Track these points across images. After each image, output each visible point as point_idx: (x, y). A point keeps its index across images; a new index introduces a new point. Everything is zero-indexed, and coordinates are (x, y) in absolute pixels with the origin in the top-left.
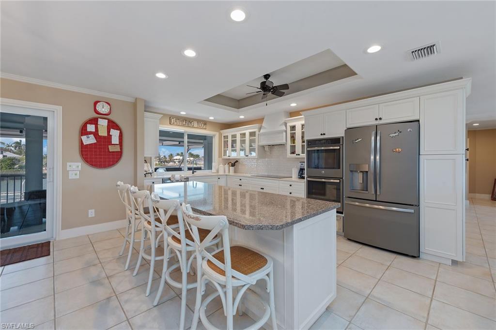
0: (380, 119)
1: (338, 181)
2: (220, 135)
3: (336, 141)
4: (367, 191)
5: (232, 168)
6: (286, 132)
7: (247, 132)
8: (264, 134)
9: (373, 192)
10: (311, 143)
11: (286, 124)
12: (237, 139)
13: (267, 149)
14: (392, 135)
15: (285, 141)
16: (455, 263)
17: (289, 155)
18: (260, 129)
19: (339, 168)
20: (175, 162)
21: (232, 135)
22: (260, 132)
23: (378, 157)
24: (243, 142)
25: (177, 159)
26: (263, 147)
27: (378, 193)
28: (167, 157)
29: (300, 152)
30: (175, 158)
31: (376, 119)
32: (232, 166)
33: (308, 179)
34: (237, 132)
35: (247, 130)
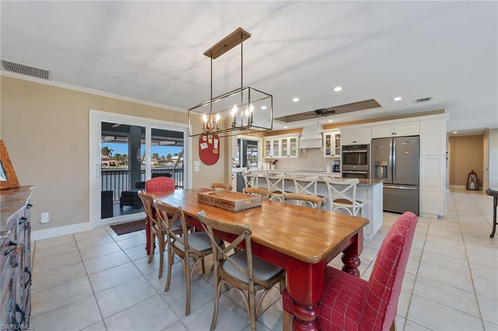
0: (395, 134)
1: (366, 173)
2: (264, 140)
3: (365, 147)
4: (387, 178)
5: (273, 166)
6: (323, 139)
7: (289, 139)
8: (304, 141)
9: (391, 179)
10: (345, 148)
11: (322, 134)
12: (279, 143)
13: (304, 151)
14: (403, 144)
15: (321, 146)
16: (439, 217)
17: (325, 156)
18: (300, 137)
19: (367, 164)
20: (173, 162)
21: (274, 141)
22: (300, 138)
23: (394, 157)
24: (284, 146)
25: (175, 159)
26: (301, 150)
27: (394, 179)
28: (165, 157)
29: (334, 154)
30: (173, 158)
31: (392, 134)
32: (273, 164)
33: (344, 172)
34: (280, 138)
35: (288, 137)
